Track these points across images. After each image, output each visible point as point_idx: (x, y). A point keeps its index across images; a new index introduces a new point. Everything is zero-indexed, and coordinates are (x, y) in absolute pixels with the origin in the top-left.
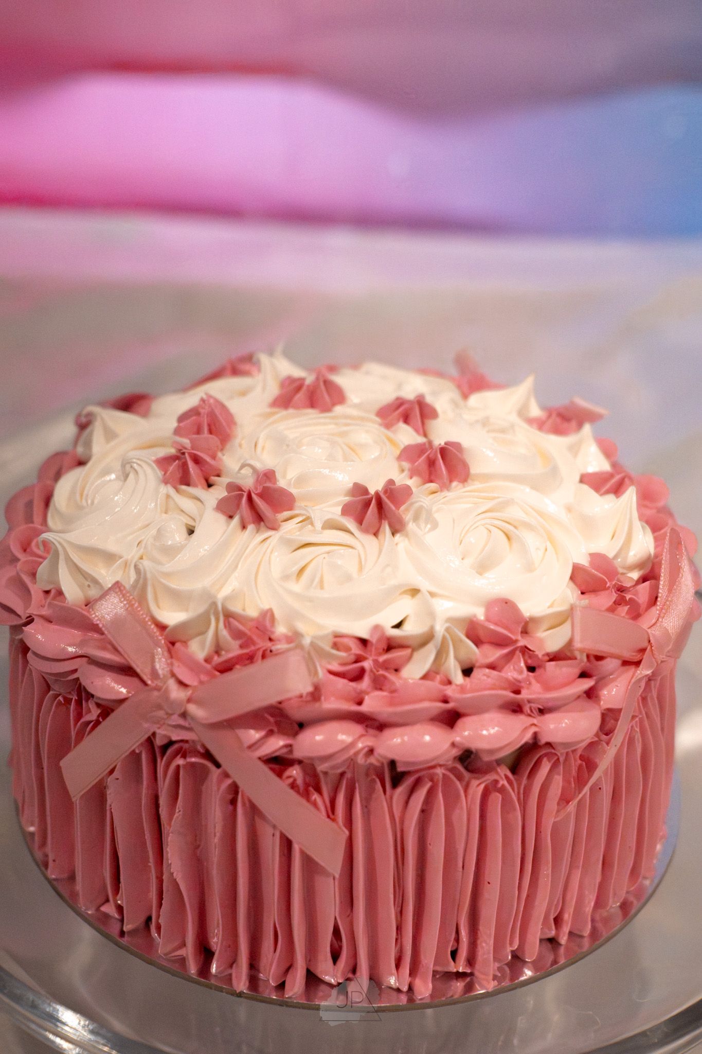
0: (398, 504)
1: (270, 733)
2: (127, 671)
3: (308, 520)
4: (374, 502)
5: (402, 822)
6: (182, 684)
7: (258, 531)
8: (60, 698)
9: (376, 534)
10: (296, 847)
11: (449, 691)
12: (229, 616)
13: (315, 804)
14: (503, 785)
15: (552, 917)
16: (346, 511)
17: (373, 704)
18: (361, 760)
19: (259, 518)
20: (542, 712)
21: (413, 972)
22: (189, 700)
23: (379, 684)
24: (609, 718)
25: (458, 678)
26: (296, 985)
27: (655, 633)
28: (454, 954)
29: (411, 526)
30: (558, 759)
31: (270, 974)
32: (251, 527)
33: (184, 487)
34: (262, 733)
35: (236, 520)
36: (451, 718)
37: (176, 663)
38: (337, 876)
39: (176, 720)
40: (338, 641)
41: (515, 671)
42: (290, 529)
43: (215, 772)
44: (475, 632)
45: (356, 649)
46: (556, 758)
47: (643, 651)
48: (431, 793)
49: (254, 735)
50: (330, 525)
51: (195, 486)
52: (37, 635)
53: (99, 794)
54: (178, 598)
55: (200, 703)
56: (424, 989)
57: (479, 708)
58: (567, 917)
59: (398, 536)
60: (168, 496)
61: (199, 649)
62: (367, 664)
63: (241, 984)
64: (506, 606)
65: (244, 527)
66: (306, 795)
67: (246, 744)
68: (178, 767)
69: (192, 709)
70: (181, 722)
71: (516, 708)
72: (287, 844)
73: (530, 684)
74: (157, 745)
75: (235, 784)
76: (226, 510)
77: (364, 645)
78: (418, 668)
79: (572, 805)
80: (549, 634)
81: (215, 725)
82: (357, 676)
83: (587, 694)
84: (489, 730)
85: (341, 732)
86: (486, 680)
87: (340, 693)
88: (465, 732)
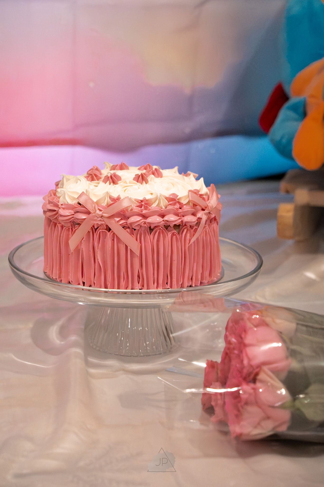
0: (147, 177)
1: (122, 219)
2: (87, 213)
3: (125, 182)
4: (141, 176)
5: (153, 243)
6: (100, 210)
7: (113, 185)
8: (67, 228)
9: (142, 184)
10: (129, 248)
11: (162, 209)
12: (110, 198)
13: (133, 237)
14: (175, 234)
15: (190, 278)
16: (134, 179)
17: (144, 212)
18: (143, 225)
19: (114, 183)
20: (183, 216)
22: (103, 213)
23: (146, 208)
24: (199, 219)
25: (164, 208)
27: (210, 205)
28: (167, 283)
29: (150, 182)
30: (188, 229)
32: (112, 184)
33: (92, 182)
34: (121, 218)
35: (108, 182)
36: (163, 216)
37: (99, 207)
38: (139, 256)
39: (100, 219)
40: (136, 200)
41: (177, 206)
42: (121, 184)
43: (108, 233)
45: (140, 201)
46: (187, 229)
47: (206, 208)
48: (159, 233)
49: (117, 219)
50: (130, 183)
51: (95, 180)
52: (62, 212)
53: (78, 250)
54: (96, 196)
55: (105, 213)
57: (169, 212)
58: (194, 278)
59: (147, 184)
60: (89, 183)
61: (104, 204)
62: (143, 203)
64: (174, 194)
65: (110, 184)
66: (131, 235)
67: (117, 221)
68: (100, 232)
69: (104, 215)
70: (101, 219)
71: (177, 214)
72: (126, 247)
73: (180, 211)
74: (94, 229)
75: (114, 234)
76: (105, 181)
77: (142, 201)
78: (154, 205)
79: (192, 241)
80: (184, 202)
81: (109, 217)
82: (141, 206)
83: (194, 214)
84: (171, 218)
85: (138, 218)
86: (170, 207)
87: (137, 210)
88: (166, 218)
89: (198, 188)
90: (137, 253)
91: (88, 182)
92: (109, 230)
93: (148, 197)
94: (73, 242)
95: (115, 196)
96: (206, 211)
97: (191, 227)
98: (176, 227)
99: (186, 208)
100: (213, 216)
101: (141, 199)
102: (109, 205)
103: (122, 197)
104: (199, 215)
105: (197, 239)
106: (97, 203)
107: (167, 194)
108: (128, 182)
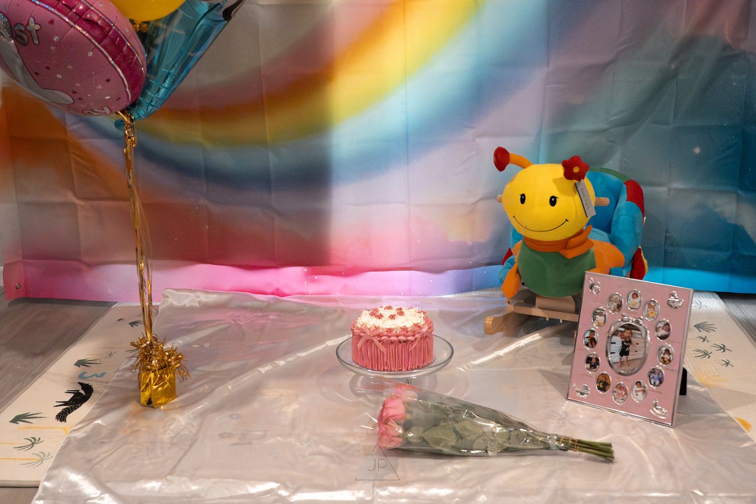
0: (395, 317)
2: (365, 333)
5: (393, 349)
6: (370, 333)
7: (379, 320)
9: (392, 320)
10: (382, 352)
12: (375, 327)
13: (383, 346)
14: (404, 346)
16: (389, 317)
17: (389, 334)
18: (388, 341)
19: (379, 318)
20: (408, 337)
21: (395, 368)
24: (416, 338)
25: (399, 333)
26: (382, 369)
27: (423, 331)
29: (396, 319)
31: (379, 369)
33: (372, 317)
34: (378, 337)
36: (397, 336)
37: (369, 331)
38: (386, 355)
40: (386, 329)
41: (406, 332)
42: (383, 319)
43: (373, 343)
44: (402, 328)
46: (410, 342)
47: (421, 332)
48: (396, 345)
52: (355, 331)
53: (361, 348)
54: (370, 325)
55: (372, 334)
56: (396, 370)
57: (401, 335)
59: (394, 320)
61: (372, 330)
63: (376, 369)
64: (405, 326)
67: (376, 339)
68: (369, 343)
70: (370, 337)
71: (405, 336)
73: (407, 334)
74: (367, 341)
75: (375, 344)
76: (376, 317)
77: (389, 329)
78: (394, 332)
79: (412, 348)
80: (409, 330)
81: (373, 336)
82: (387, 332)
83: (414, 336)
84: (402, 338)
85: (386, 337)
86: (402, 333)
87: (385, 333)
88: (399, 338)
89: (419, 322)
90: (385, 353)
91: (370, 317)
92: (373, 341)
93: (392, 327)
94: (359, 345)
95: (377, 325)
96: (420, 334)
97: (412, 342)
98: (404, 342)
99: (410, 333)
100: (425, 336)
101: (389, 328)
102: (374, 330)
103: (380, 327)
104: (416, 336)
105: (415, 347)
106: (369, 329)
107: (402, 326)
108: (386, 318)
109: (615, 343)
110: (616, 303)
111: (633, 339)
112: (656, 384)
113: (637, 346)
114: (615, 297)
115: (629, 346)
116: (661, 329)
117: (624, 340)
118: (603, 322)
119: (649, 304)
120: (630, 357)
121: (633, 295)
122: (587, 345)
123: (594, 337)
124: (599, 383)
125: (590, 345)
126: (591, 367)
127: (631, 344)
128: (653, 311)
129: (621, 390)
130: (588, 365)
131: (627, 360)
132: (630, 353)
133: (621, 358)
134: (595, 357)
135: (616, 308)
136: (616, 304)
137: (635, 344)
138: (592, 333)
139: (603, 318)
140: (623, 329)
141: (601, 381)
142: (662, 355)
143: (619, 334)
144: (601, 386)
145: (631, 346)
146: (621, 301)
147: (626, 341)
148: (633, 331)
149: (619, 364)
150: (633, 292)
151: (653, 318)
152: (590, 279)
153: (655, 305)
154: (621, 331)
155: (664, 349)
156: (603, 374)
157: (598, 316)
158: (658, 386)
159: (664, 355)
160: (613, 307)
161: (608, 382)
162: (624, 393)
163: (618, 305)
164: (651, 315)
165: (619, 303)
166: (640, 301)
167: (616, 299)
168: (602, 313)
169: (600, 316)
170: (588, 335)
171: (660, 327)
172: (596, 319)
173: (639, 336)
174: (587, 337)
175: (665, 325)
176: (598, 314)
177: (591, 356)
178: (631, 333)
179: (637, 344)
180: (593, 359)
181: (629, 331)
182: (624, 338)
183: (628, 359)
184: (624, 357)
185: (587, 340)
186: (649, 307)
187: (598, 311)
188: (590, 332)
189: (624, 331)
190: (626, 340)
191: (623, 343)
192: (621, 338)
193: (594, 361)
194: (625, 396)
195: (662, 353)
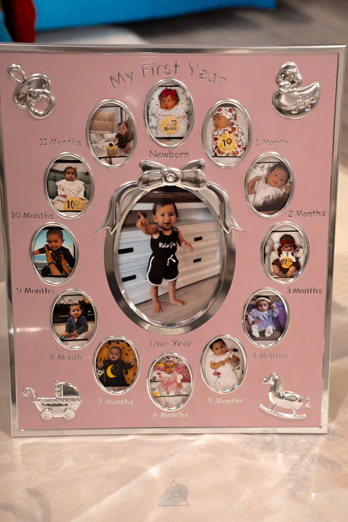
109: (130, 250)
110: (113, 132)
111: (183, 230)
112: (267, 335)
113: (199, 243)
114: (107, 112)
115: (175, 249)
116: (261, 184)
117: (156, 237)
118: (82, 195)
119: (217, 117)
120: (181, 281)
121: (162, 96)
122: (46, 272)
123: (65, 245)
124: (105, 368)
125: (54, 270)
126: (70, 330)
127: (180, 245)
128: (232, 136)
129: (170, 372)
130: (62, 329)
131: (176, 291)
132: (181, 268)
133: (157, 288)
134: (76, 300)
135: (116, 147)
136: (114, 135)
137: (190, 240)
138: (54, 237)
139: (79, 185)
140: (149, 207)
141: (107, 363)
142: (274, 256)
143: (139, 224)
144: (110, 375)
145: (179, 248)
146: (128, 124)
147: (163, 238)
148: (180, 206)
149: (154, 305)
150: (161, 90)
151: (235, 155)
152: (10, 70)
153: (235, 117)
154: (144, 213)
155: (277, 237)
156: (110, 342)
157: (62, 183)
158: (274, 338)
159: (280, 253)
160: (103, 145)
161: (128, 359)
162: (180, 377)
163: (118, 136)
164: (229, 149)
165: (124, 131)
166: (189, 114)
167: (111, 118)
168: (75, 172)
169: (70, 179)
170: (41, 243)
171: (258, 179)
172: (60, 192)
173: (200, 217)
174: (42, 251)
175: (271, 170)
176: (64, 174)
177: (66, 301)
178: (176, 212)
179: (200, 239)
180: (72, 308)
181: (168, 208)
182: (155, 232)
183: (177, 287)
184: (165, 283)
185: (43, 259)
186: (217, 127)
187: (61, 167)
188: (48, 234)
189: (154, 211)
190: (161, 233)
191: (154, 243)
192: (148, 232)
193: (75, 312)
194: (185, 385)
195: (272, 249)
